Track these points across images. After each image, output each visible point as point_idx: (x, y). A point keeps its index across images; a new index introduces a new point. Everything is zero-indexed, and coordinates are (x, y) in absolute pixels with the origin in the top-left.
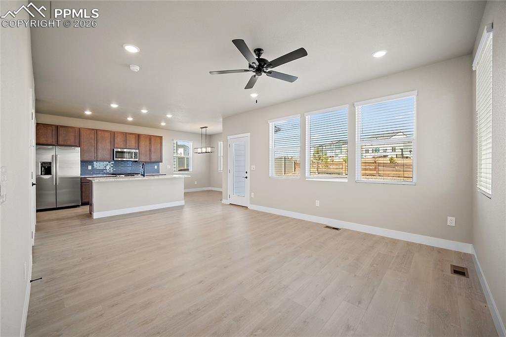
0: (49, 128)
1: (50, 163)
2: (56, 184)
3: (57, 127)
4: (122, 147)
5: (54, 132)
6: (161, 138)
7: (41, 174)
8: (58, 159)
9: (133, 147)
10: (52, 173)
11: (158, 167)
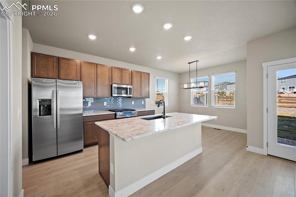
0: (50, 59)
1: (50, 101)
2: (57, 126)
3: (59, 59)
4: (119, 82)
5: (55, 65)
6: (149, 74)
7: (40, 115)
8: (59, 95)
9: (128, 83)
10: (52, 113)
11: (145, 102)
